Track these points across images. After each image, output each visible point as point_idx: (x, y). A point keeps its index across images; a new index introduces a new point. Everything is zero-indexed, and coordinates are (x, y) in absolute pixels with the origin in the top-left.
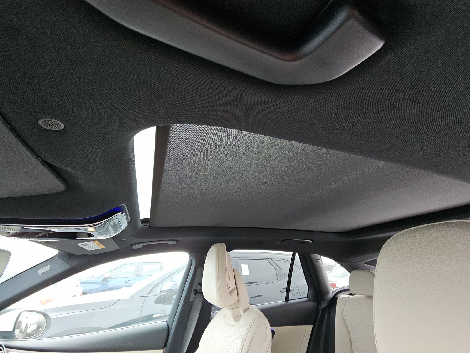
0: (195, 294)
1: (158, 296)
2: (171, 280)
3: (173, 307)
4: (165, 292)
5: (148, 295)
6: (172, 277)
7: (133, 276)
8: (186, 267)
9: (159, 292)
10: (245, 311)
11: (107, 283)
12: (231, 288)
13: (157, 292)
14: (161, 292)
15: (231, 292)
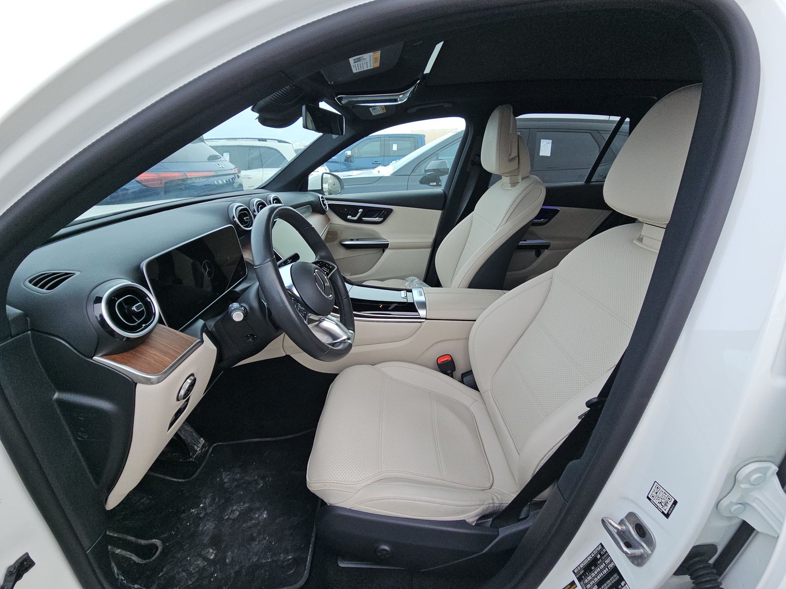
0: (472, 165)
1: (423, 176)
2: (437, 158)
3: (449, 178)
4: (431, 172)
5: (412, 174)
6: (437, 154)
7: (380, 156)
8: (461, 139)
9: (423, 171)
10: (523, 179)
11: (351, 163)
12: (512, 156)
13: (421, 172)
14: (426, 171)
15: (511, 160)
